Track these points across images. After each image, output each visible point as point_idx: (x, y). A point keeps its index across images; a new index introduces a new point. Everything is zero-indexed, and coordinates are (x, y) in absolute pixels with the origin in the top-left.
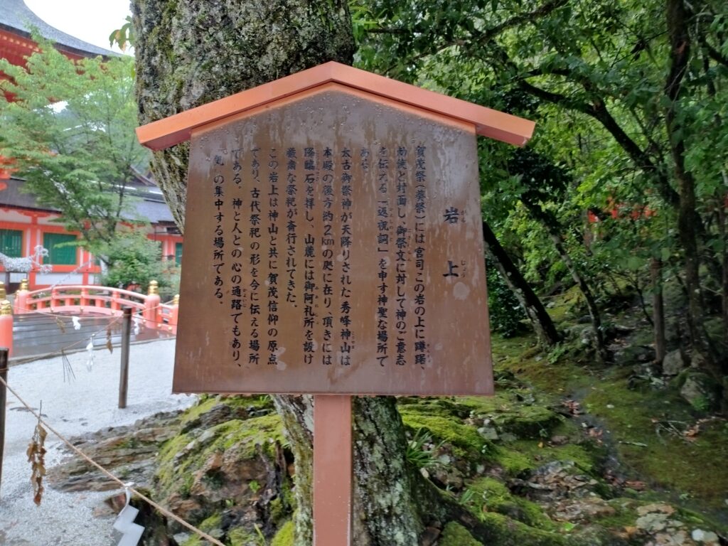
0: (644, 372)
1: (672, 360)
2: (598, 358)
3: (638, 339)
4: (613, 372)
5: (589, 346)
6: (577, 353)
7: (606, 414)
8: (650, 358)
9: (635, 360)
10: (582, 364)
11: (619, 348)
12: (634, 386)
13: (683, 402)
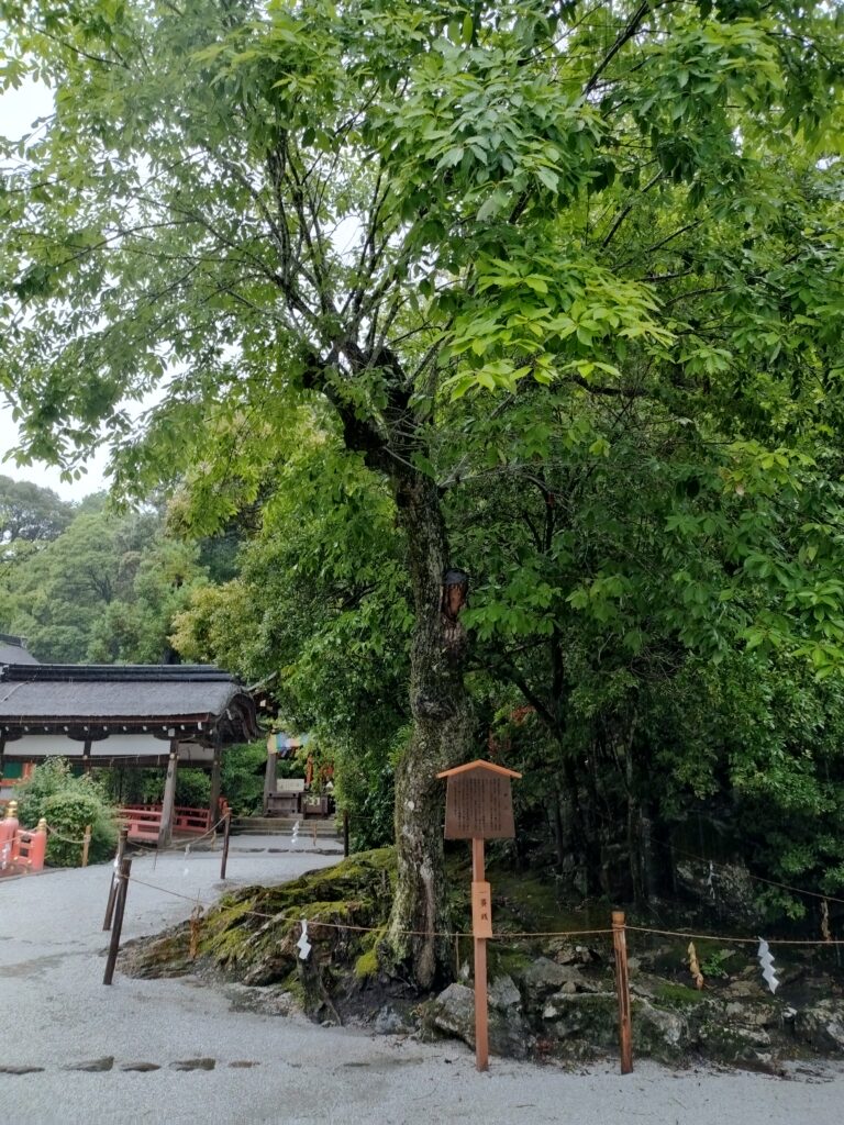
0: (550, 871)
1: (568, 861)
2: (518, 865)
3: (546, 849)
4: (529, 874)
5: (511, 854)
6: (502, 861)
7: (527, 901)
8: (554, 862)
9: (545, 864)
10: (506, 870)
11: (532, 856)
12: (544, 882)
13: (574, 889)
